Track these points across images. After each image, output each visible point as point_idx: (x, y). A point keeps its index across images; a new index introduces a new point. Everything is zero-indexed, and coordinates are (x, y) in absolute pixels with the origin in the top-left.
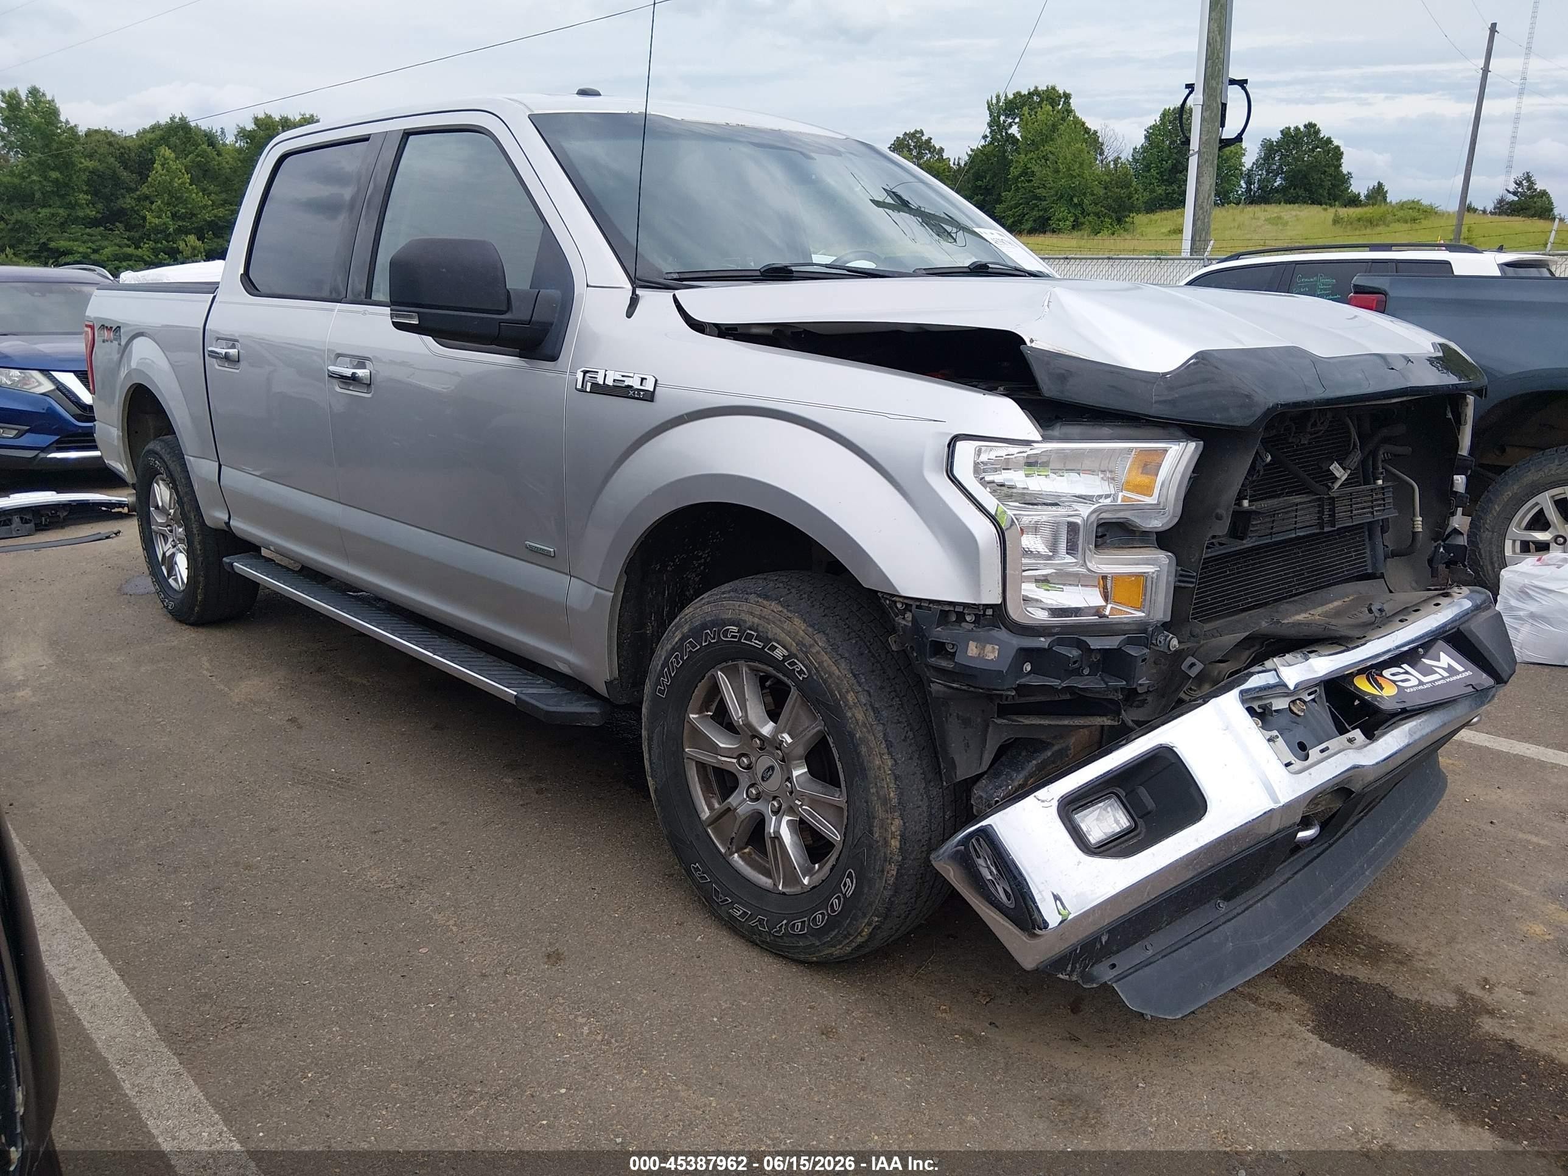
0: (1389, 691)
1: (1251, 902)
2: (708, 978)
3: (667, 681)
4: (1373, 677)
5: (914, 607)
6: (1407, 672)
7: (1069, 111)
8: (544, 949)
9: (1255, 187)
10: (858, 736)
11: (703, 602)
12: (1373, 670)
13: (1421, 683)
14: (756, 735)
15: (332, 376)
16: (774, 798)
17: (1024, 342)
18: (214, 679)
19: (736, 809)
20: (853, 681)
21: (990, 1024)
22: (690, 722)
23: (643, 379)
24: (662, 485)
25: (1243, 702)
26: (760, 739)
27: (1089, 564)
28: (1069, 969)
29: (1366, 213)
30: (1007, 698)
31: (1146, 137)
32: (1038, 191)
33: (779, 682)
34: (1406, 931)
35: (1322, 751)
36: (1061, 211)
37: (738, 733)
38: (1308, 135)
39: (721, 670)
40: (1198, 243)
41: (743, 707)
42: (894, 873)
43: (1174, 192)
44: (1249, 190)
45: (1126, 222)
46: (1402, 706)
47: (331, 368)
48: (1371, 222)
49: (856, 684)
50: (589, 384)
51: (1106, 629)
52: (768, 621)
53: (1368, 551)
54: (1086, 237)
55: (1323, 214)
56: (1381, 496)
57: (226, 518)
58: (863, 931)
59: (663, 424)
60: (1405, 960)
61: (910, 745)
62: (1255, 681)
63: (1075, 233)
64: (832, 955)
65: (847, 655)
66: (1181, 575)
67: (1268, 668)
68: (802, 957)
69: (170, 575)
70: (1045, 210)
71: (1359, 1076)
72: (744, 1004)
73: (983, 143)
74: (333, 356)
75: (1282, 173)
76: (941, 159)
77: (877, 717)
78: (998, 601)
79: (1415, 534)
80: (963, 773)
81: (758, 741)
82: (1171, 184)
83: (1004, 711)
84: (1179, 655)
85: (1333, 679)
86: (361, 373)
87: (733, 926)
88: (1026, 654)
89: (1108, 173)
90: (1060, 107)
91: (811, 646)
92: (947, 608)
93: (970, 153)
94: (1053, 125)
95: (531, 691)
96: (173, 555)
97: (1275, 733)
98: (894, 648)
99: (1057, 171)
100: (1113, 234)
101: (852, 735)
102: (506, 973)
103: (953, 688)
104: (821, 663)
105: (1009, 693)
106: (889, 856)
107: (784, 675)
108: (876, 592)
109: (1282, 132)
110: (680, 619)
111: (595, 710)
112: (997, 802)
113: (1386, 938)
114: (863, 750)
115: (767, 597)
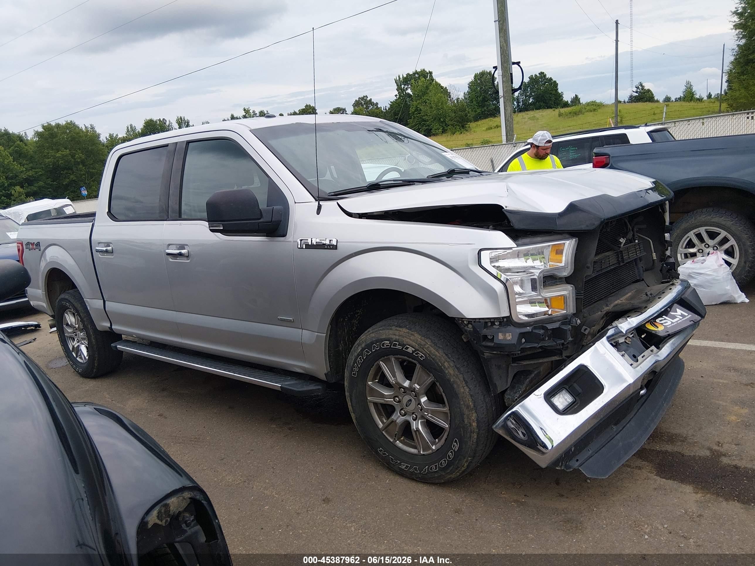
0: (661, 328)
1: (624, 425)
2: (398, 497)
3: (356, 369)
4: (653, 323)
5: (473, 322)
6: (665, 319)
7: (433, 80)
8: (320, 498)
9: (521, 104)
10: (452, 380)
11: (370, 332)
12: (652, 320)
13: (672, 323)
14: (401, 387)
15: (169, 254)
16: (413, 413)
17: (503, 208)
18: (114, 402)
19: (396, 421)
20: (446, 357)
21: (525, 496)
22: (369, 386)
23: (330, 240)
24: (347, 284)
25: (609, 341)
26: (403, 388)
27: (542, 294)
28: (560, 464)
29: (573, 110)
30: (516, 355)
31: (469, 87)
32: (424, 117)
33: (410, 362)
34: (681, 428)
35: (643, 357)
36: (435, 126)
37: (393, 387)
38: (541, 78)
39: (381, 361)
40: (509, 137)
41: (394, 376)
42: (476, 437)
43: (485, 111)
44: (518, 105)
45: (466, 127)
46: (668, 333)
47: (167, 251)
48: (576, 114)
49: (447, 358)
50: (304, 245)
51: (551, 320)
52: (403, 337)
53: (636, 270)
54: (449, 136)
55: (554, 113)
56: (638, 247)
57: (109, 325)
58: (464, 465)
59: (343, 258)
60: (684, 440)
61: (475, 381)
62: (610, 332)
63: (444, 135)
64: (451, 478)
65: (441, 347)
66: (577, 293)
67: (614, 326)
68: (437, 481)
69: (77, 356)
70: (429, 126)
71: (680, 490)
72: (418, 506)
73: (395, 98)
74: (166, 246)
75: (532, 96)
76: (377, 108)
77: (459, 371)
78: (509, 315)
79: (653, 260)
80: (500, 390)
81: (403, 390)
82: (484, 107)
83: (515, 360)
84: (581, 326)
85: (638, 327)
86: (183, 251)
87: (401, 474)
88: (522, 335)
89: (455, 106)
90: (428, 78)
91: (425, 345)
92: (487, 321)
93: (390, 103)
94: (426, 87)
95: (287, 383)
96: (79, 346)
97: (623, 352)
98: (465, 340)
99: (431, 108)
100: (461, 133)
101: (449, 380)
102: (307, 511)
103: (494, 354)
104: (430, 352)
105: (518, 352)
106: (473, 430)
107: (412, 359)
108: (454, 318)
109: (529, 78)
110: (360, 341)
111: (320, 387)
112: (516, 399)
113: (674, 432)
114: (455, 386)
115: (400, 327)
